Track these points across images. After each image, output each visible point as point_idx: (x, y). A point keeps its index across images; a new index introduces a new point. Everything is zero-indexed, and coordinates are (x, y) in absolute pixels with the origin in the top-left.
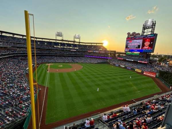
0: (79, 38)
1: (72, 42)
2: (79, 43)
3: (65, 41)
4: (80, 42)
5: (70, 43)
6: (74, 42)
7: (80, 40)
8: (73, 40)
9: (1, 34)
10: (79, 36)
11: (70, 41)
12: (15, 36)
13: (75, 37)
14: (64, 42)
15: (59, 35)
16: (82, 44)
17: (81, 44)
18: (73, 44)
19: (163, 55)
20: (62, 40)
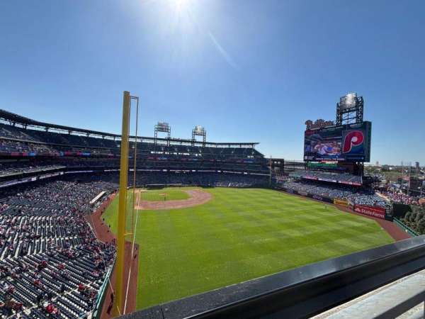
0: (203, 134)
1: (188, 142)
2: (204, 143)
3: (174, 140)
4: (206, 141)
5: (183, 144)
6: (193, 142)
7: (204, 138)
8: (190, 138)
9: (47, 129)
10: (203, 130)
11: (185, 141)
12: (74, 133)
13: (195, 133)
14: (172, 143)
15: (162, 128)
16: (209, 146)
17: (207, 146)
18: (189, 147)
19: (391, 167)
20: (169, 139)
